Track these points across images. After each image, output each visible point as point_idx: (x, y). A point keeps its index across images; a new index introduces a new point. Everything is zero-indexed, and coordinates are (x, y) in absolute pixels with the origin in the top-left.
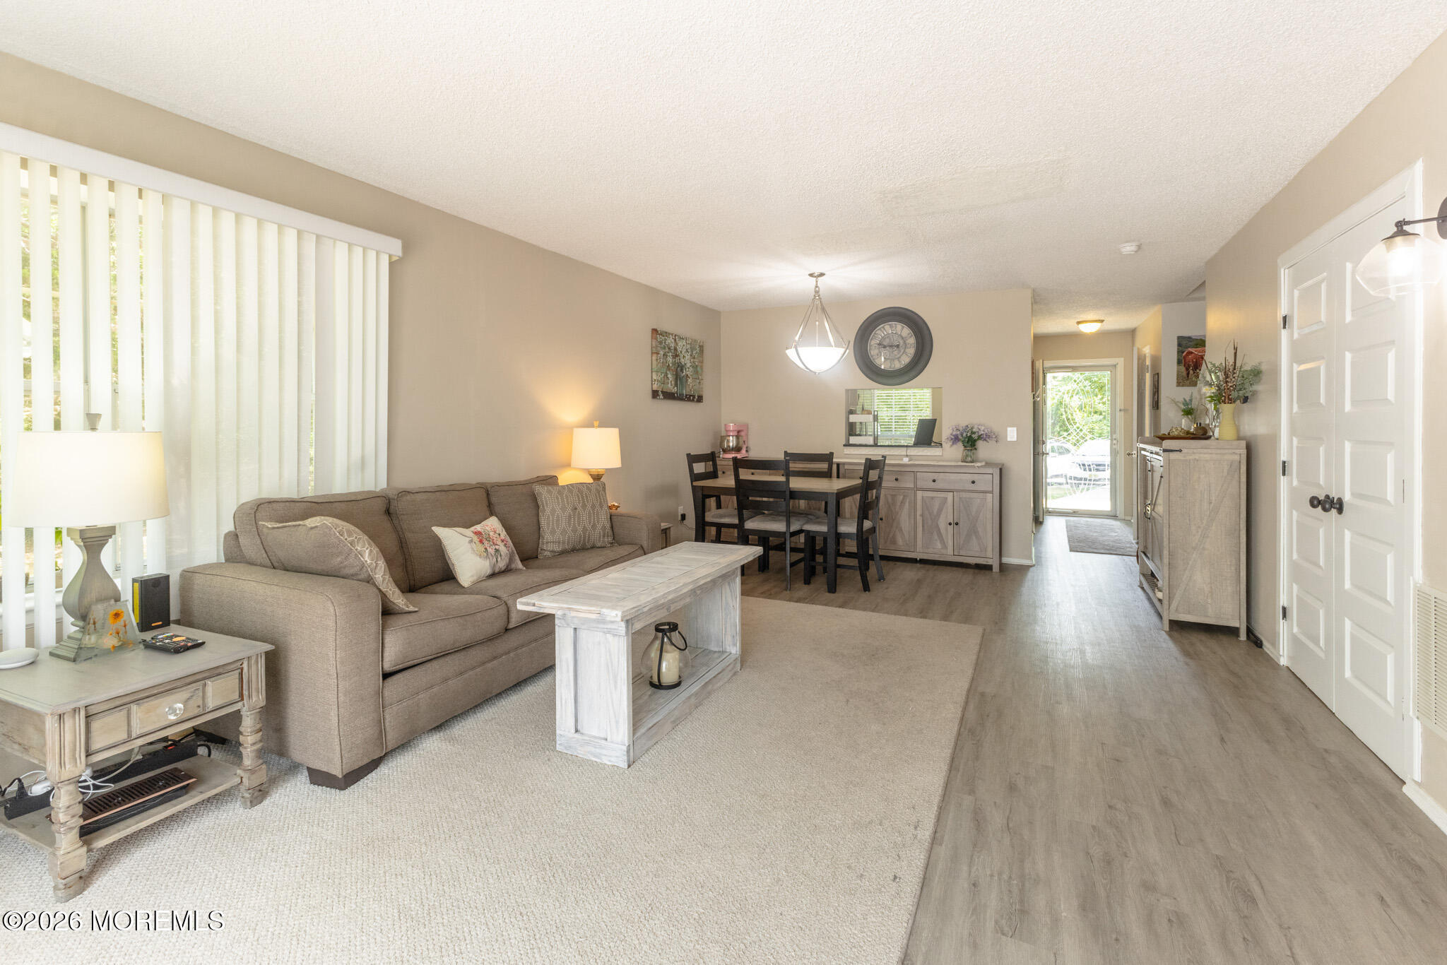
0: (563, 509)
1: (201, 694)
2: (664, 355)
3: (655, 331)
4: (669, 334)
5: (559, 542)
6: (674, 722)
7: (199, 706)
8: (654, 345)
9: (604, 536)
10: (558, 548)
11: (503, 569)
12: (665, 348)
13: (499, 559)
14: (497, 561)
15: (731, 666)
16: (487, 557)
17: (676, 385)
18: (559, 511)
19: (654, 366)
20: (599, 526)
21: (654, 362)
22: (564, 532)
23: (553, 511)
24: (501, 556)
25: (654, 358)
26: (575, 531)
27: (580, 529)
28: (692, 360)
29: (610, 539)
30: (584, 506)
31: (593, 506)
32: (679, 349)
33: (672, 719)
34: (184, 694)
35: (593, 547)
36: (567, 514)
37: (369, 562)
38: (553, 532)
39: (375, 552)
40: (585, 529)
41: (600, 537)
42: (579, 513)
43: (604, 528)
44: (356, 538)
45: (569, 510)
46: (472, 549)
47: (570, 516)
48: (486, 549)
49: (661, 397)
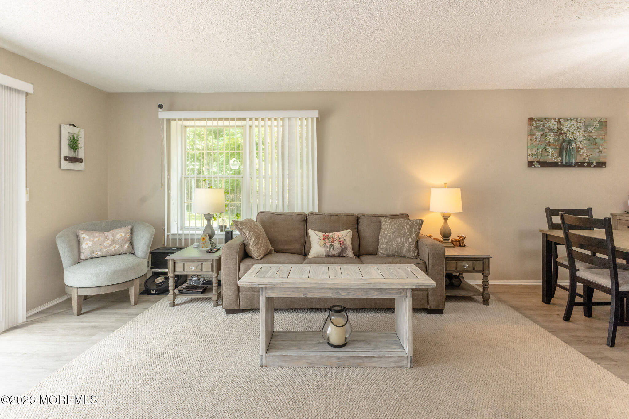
0: (388, 232)
1: (201, 266)
2: (542, 135)
3: (531, 120)
4: (551, 119)
5: (385, 249)
6: (310, 364)
7: (200, 269)
8: (529, 130)
9: (410, 251)
10: (385, 252)
11: (337, 255)
12: (543, 130)
13: (332, 249)
14: (330, 250)
15: (394, 359)
16: (324, 247)
17: (560, 155)
18: (386, 233)
19: (529, 144)
20: (407, 245)
21: (530, 142)
22: (387, 244)
23: (384, 232)
24: (333, 248)
25: (529, 138)
26: (392, 245)
27: (395, 244)
28: (586, 135)
29: (414, 254)
30: (399, 232)
31: (405, 233)
32: (565, 128)
33: (309, 361)
34: (196, 264)
35: (405, 257)
36: (389, 235)
37: (247, 237)
38: (383, 243)
39: (251, 234)
40: (397, 245)
41: (407, 252)
42: (395, 235)
43: (410, 246)
44: (244, 227)
45: (391, 233)
46: (318, 242)
47: (390, 236)
48: (325, 243)
49: (538, 165)
